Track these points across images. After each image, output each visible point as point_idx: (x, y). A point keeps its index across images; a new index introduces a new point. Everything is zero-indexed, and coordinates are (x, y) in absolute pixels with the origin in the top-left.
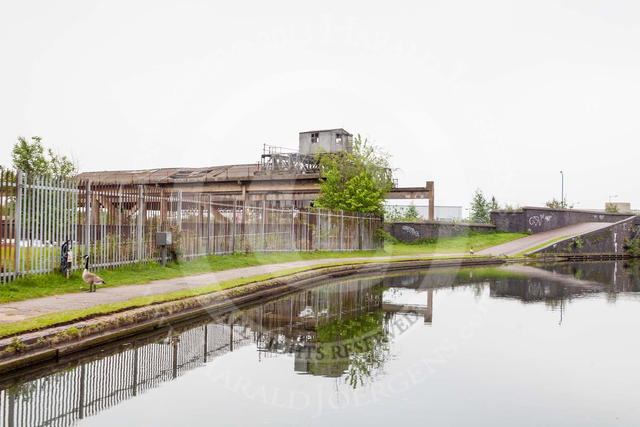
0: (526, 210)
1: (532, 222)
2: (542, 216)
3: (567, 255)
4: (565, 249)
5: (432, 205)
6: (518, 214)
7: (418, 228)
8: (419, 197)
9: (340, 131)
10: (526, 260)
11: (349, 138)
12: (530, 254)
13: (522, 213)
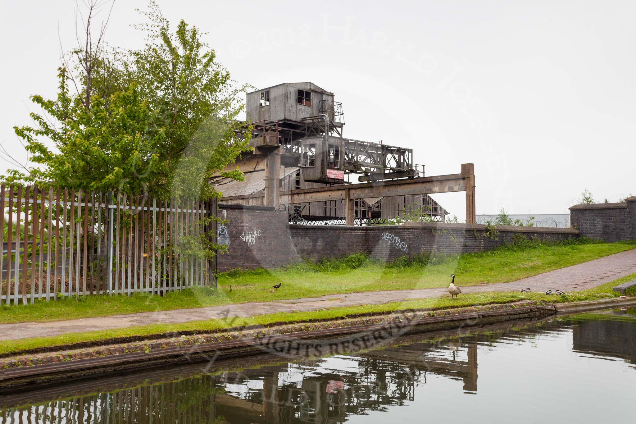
0: (632, 202)
5: (471, 201)
6: (618, 210)
7: (405, 236)
8: (451, 190)
9: (307, 86)
10: (617, 302)
11: (325, 97)
12: (629, 288)
13: (626, 208)
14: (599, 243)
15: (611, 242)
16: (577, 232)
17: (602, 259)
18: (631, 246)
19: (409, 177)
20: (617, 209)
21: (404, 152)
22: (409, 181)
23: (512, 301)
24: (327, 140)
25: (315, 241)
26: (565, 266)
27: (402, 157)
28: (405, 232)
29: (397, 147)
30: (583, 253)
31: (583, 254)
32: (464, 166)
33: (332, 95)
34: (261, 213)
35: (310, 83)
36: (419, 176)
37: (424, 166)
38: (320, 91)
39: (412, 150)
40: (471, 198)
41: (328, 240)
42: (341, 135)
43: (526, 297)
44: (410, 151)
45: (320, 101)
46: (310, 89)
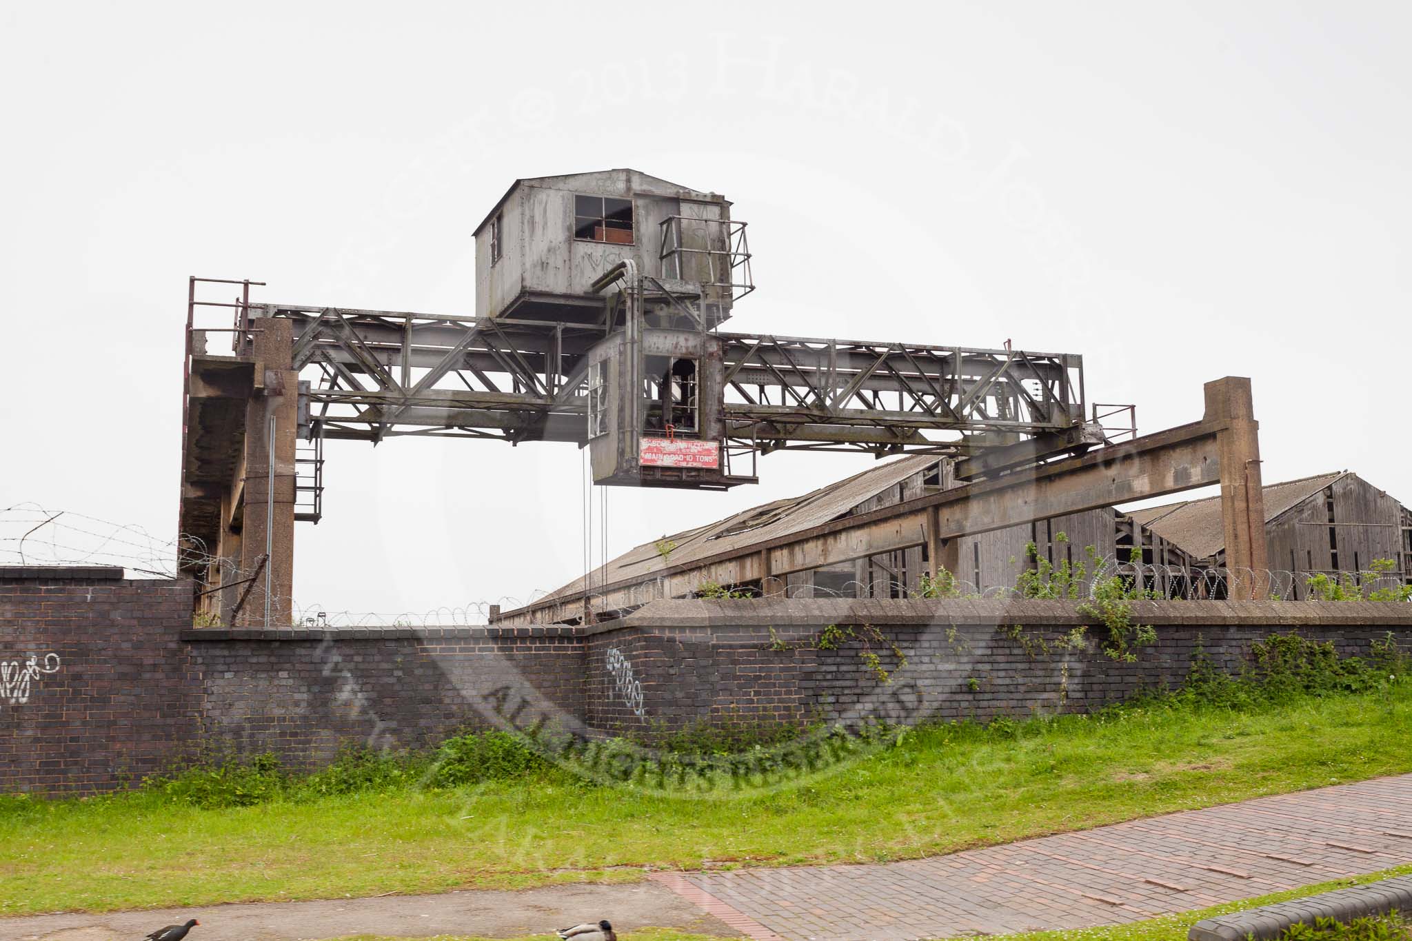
5: (1241, 515)
7: (639, 657)
9: (614, 181)
11: (688, 212)
22: (1069, 464)
24: (635, 342)
25: (324, 685)
28: (639, 639)
32: (1212, 390)
33: (720, 203)
34: (61, 591)
35: (628, 171)
37: (1133, 407)
38: (670, 192)
39: (1080, 358)
41: (392, 680)
44: (1077, 362)
45: (662, 224)
46: (629, 189)
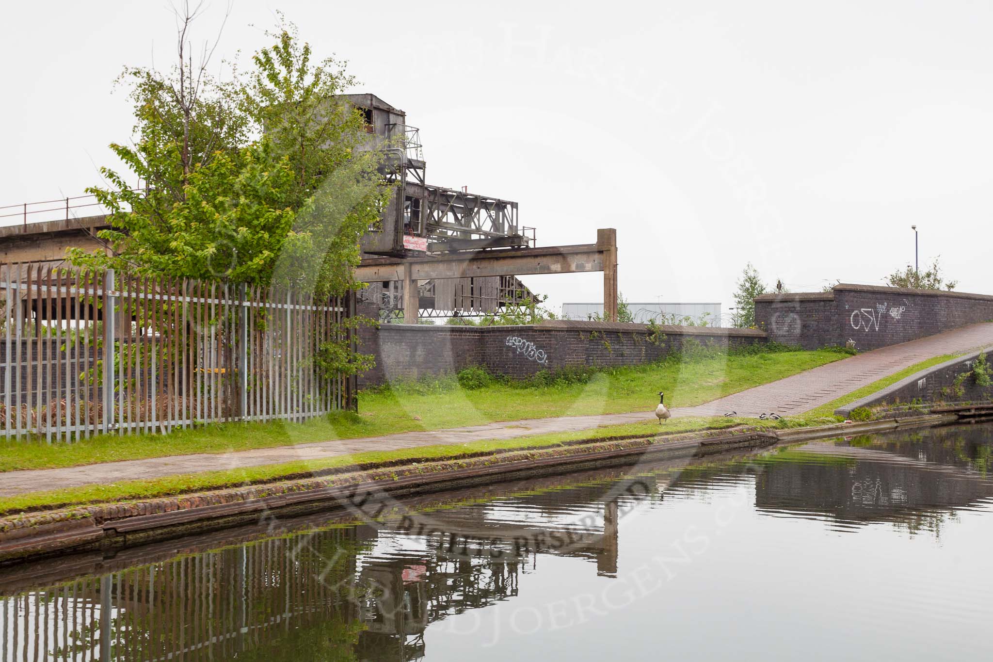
0: (841, 292)
1: (856, 323)
2: (882, 308)
3: (953, 406)
4: (947, 390)
5: (612, 286)
6: (822, 303)
7: (544, 341)
8: (581, 269)
9: (367, 100)
10: (842, 428)
11: (393, 119)
12: (853, 411)
13: (832, 301)
14: (795, 351)
15: (812, 349)
16: (764, 334)
17: (805, 373)
18: (839, 356)
19: (513, 247)
20: (821, 301)
21: (505, 207)
22: (513, 253)
23: (728, 427)
24: (405, 189)
25: (413, 349)
26: (760, 384)
27: (501, 213)
28: (544, 335)
29: (495, 200)
30: (779, 365)
31: (779, 367)
32: (601, 232)
33: (402, 115)
35: (371, 95)
36: (527, 246)
37: (534, 229)
38: (385, 108)
39: (517, 204)
40: (612, 282)
41: (430, 347)
42: (422, 181)
43: (742, 422)
44: (514, 205)
45: (385, 125)
46: (372, 104)
